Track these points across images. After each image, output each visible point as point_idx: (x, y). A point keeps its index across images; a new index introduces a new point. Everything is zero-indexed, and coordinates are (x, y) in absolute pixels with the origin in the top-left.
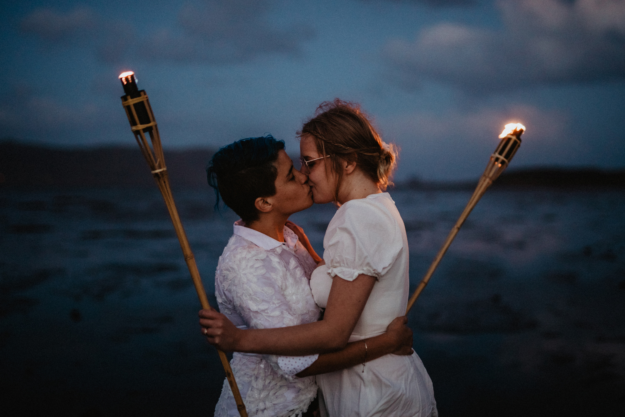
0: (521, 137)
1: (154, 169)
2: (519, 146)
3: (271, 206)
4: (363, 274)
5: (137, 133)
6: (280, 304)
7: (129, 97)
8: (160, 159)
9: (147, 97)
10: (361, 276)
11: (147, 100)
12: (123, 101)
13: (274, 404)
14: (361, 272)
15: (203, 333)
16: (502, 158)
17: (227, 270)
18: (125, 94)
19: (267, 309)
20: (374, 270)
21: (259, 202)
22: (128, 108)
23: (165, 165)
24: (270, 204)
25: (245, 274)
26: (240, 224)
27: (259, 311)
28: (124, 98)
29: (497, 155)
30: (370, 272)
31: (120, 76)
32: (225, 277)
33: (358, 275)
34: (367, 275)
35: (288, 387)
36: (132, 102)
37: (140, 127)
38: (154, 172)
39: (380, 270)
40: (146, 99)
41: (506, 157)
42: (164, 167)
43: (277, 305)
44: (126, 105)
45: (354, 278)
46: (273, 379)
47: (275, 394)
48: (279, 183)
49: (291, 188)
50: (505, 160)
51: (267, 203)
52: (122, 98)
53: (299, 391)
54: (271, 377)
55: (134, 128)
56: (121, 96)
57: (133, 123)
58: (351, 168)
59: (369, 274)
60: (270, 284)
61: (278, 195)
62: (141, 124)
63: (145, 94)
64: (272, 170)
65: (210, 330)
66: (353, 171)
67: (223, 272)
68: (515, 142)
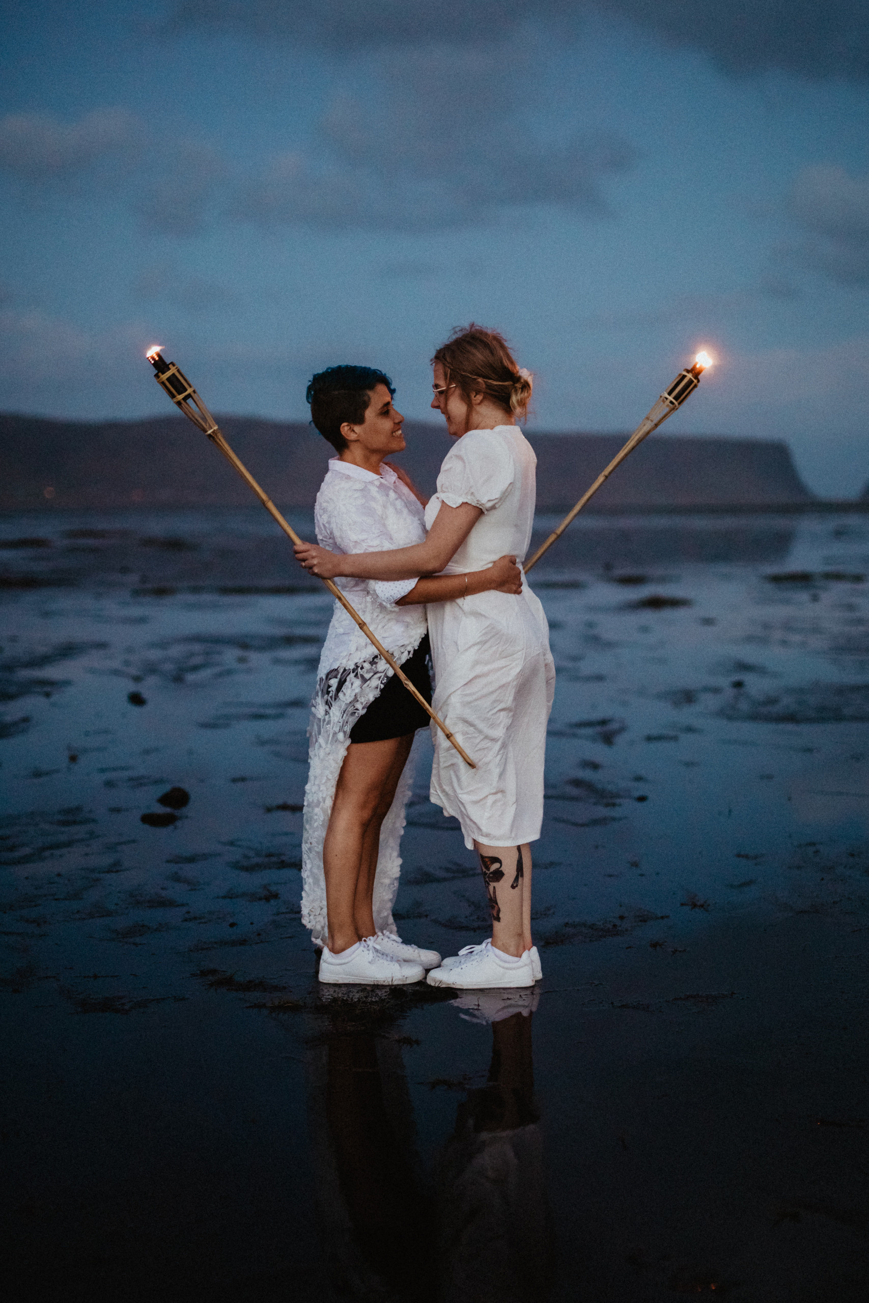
1: (206, 432)
3: (356, 435)
4: (467, 503)
5: (179, 403)
6: (379, 534)
7: (160, 374)
8: (211, 421)
9: (177, 368)
10: (465, 504)
11: (178, 371)
12: (157, 379)
13: (383, 637)
14: (465, 501)
15: (302, 566)
17: (328, 502)
18: (157, 372)
19: (366, 539)
20: (478, 501)
21: (345, 430)
22: (163, 383)
23: (215, 424)
24: (356, 433)
25: (344, 505)
27: (358, 541)
28: (157, 376)
30: (474, 502)
31: (148, 356)
32: (325, 510)
33: (461, 503)
34: (471, 504)
35: (397, 622)
36: (164, 377)
37: (180, 397)
38: (206, 434)
39: (484, 500)
40: (176, 370)
42: (215, 426)
43: (377, 535)
44: (160, 381)
45: (458, 505)
46: (381, 612)
47: (383, 627)
48: (368, 413)
51: (354, 431)
52: (155, 376)
53: (407, 626)
54: (378, 610)
55: (175, 400)
56: (154, 375)
57: (173, 396)
58: (479, 398)
59: (473, 504)
60: (370, 512)
61: (364, 426)
62: (179, 394)
63: (174, 365)
64: (366, 398)
65: (306, 562)
66: (482, 401)
67: (322, 505)
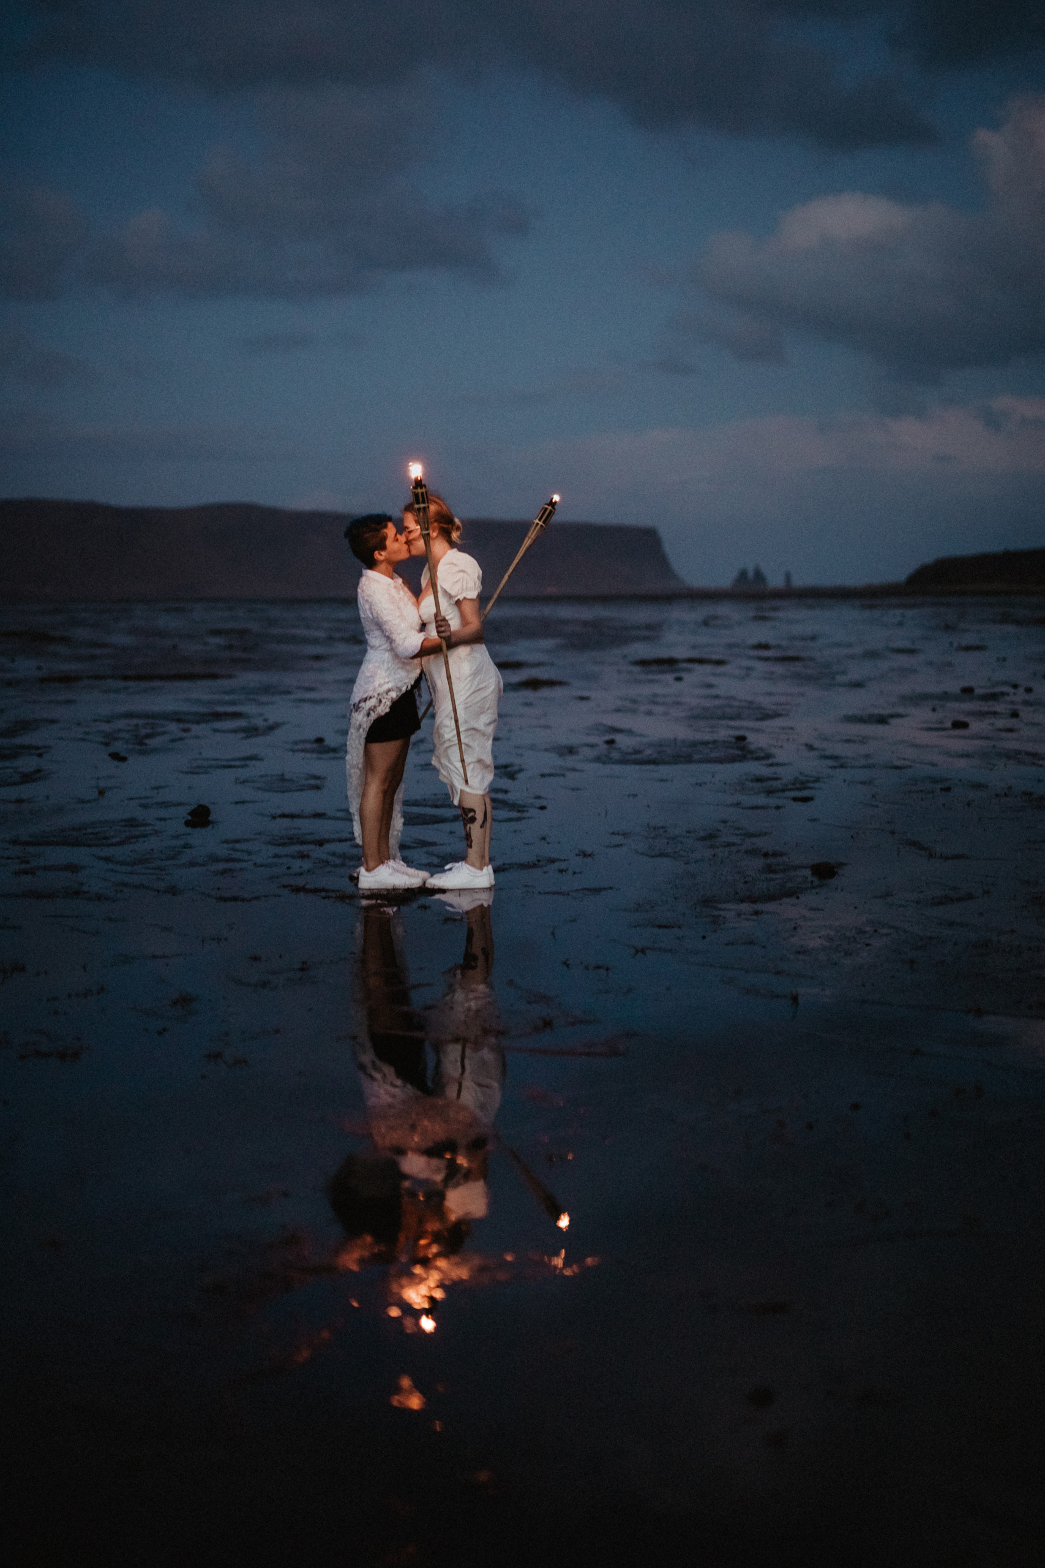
0: (556, 507)
2: (554, 513)
16: (541, 523)
21: (377, 555)
24: (383, 556)
26: (365, 569)
29: (537, 521)
41: (544, 522)
48: (389, 543)
49: (396, 546)
50: (543, 525)
51: (381, 555)
58: (435, 534)
61: (387, 551)
66: (437, 537)
68: (551, 511)
